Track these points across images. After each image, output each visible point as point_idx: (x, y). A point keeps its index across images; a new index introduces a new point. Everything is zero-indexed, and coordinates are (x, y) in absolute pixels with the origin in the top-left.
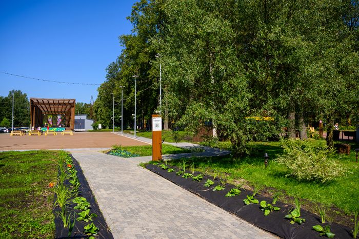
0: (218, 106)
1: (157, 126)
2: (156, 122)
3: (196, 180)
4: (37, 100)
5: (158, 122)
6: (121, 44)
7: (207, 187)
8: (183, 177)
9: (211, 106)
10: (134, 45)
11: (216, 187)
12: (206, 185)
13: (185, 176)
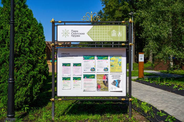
0: (179, 48)
1: (141, 59)
2: (141, 57)
3: (168, 86)
4: (48, 43)
5: (142, 57)
6: (103, 4)
7: (175, 89)
8: (160, 85)
9: (175, 48)
10: (112, 5)
11: (180, 88)
12: (174, 88)
13: (161, 84)
